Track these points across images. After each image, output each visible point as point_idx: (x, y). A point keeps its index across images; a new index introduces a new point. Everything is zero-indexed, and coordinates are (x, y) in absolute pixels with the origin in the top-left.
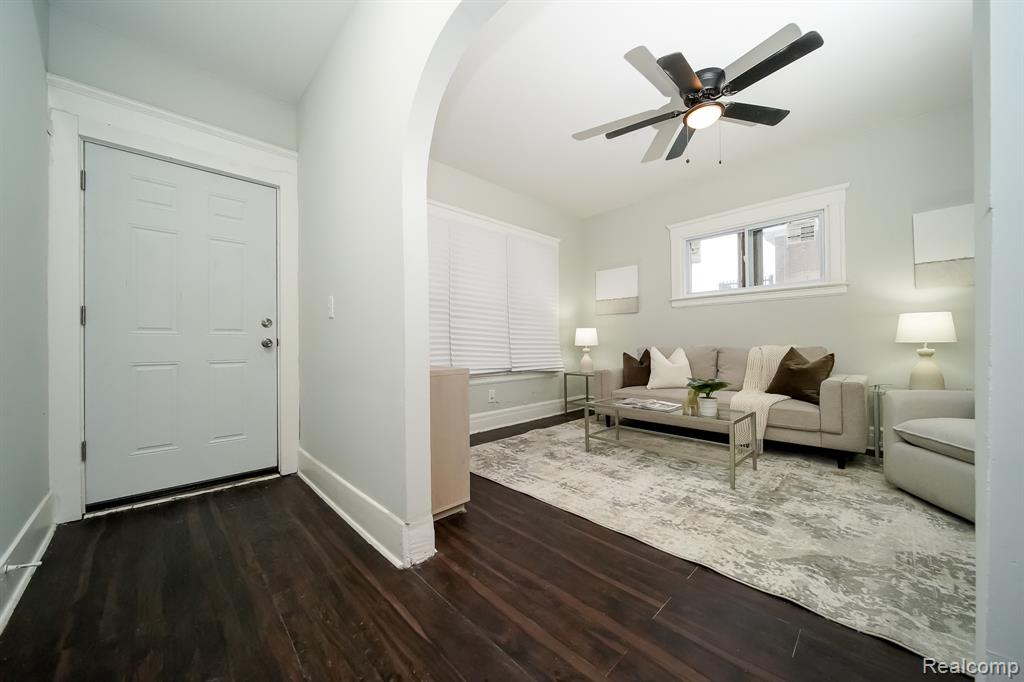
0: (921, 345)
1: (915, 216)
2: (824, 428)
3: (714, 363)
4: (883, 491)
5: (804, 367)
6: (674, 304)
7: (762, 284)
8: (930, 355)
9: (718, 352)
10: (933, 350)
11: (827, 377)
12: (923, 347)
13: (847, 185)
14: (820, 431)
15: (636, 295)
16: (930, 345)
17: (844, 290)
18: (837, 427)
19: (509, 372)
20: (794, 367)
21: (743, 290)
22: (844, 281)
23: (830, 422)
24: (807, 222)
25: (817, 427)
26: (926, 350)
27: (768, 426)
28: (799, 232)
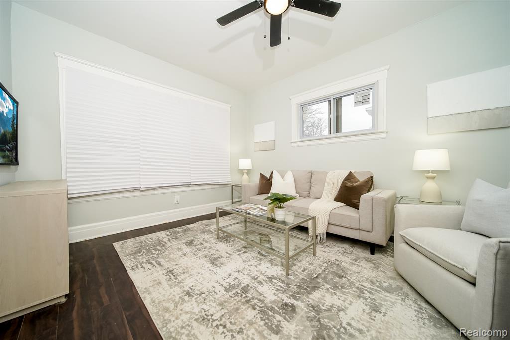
0: (428, 172)
1: (428, 86)
2: (361, 227)
3: (309, 180)
4: (392, 278)
5: (355, 185)
6: (293, 144)
7: (341, 132)
8: (433, 178)
9: (312, 174)
10: (435, 175)
11: (368, 192)
12: (429, 173)
13: (388, 67)
14: (359, 229)
15: (273, 139)
16: (433, 172)
17: (385, 135)
18: (368, 228)
19: (189, 185)
20: (349, 185)
21: (330, 136)
22: (385, 130)
23: (365, 224)
24: (366, 93)
25: (357, 227)
26: (431, 175)
27: (329, 224)
28: (361, 99)
